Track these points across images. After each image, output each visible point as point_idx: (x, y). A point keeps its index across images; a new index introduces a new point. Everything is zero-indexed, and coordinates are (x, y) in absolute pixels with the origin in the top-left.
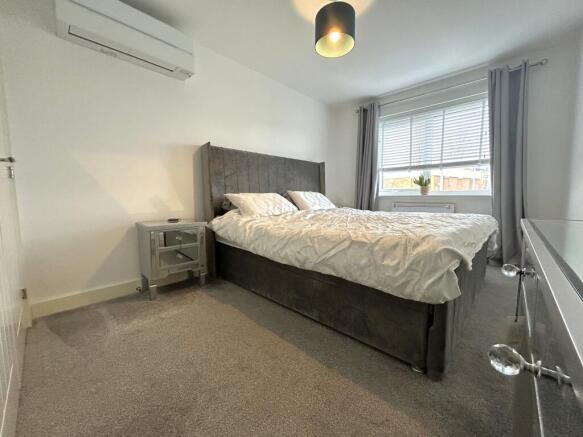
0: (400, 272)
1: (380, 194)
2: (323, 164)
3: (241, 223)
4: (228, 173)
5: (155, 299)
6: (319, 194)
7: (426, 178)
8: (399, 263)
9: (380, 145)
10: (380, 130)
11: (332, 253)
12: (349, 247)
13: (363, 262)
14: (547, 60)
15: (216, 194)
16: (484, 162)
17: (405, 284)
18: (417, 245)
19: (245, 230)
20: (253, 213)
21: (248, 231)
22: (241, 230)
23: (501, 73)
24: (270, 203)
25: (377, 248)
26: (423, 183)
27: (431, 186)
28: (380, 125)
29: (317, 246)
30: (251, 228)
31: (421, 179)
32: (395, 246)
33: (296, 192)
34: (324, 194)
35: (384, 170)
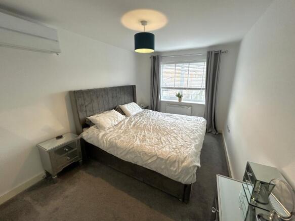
0: (177, 173)
1: (161, 100)
2: (135, 86)
3: (100, 137)
4: (87, 104)
5: (57, 182)
6: (134, 103)
7: (181, 95)
8: (176, 170)
9: (161, 76)
10: (162, 68)
11: (150, 161)
12: (156, 160)
13: (163, 167)
14: (227, 51)
15: (82, 116)
16: (203, 89)
17: (179, 178)
18: (183, 162)
19: (104, 142)
20: (105, 128)
21: (105, 142)
22: (101, 142)
23: (212, 52)
24: (112, 118)
25: (168, 161)
26: (180, 96)
27: (183, 98)
28: (162, 65)
29: (142, 157)
30: (106, 140)
31: (179, 94)
32: (175, 161)
33: (123, 106)
34: (136, 103)
35: (163, 88)
